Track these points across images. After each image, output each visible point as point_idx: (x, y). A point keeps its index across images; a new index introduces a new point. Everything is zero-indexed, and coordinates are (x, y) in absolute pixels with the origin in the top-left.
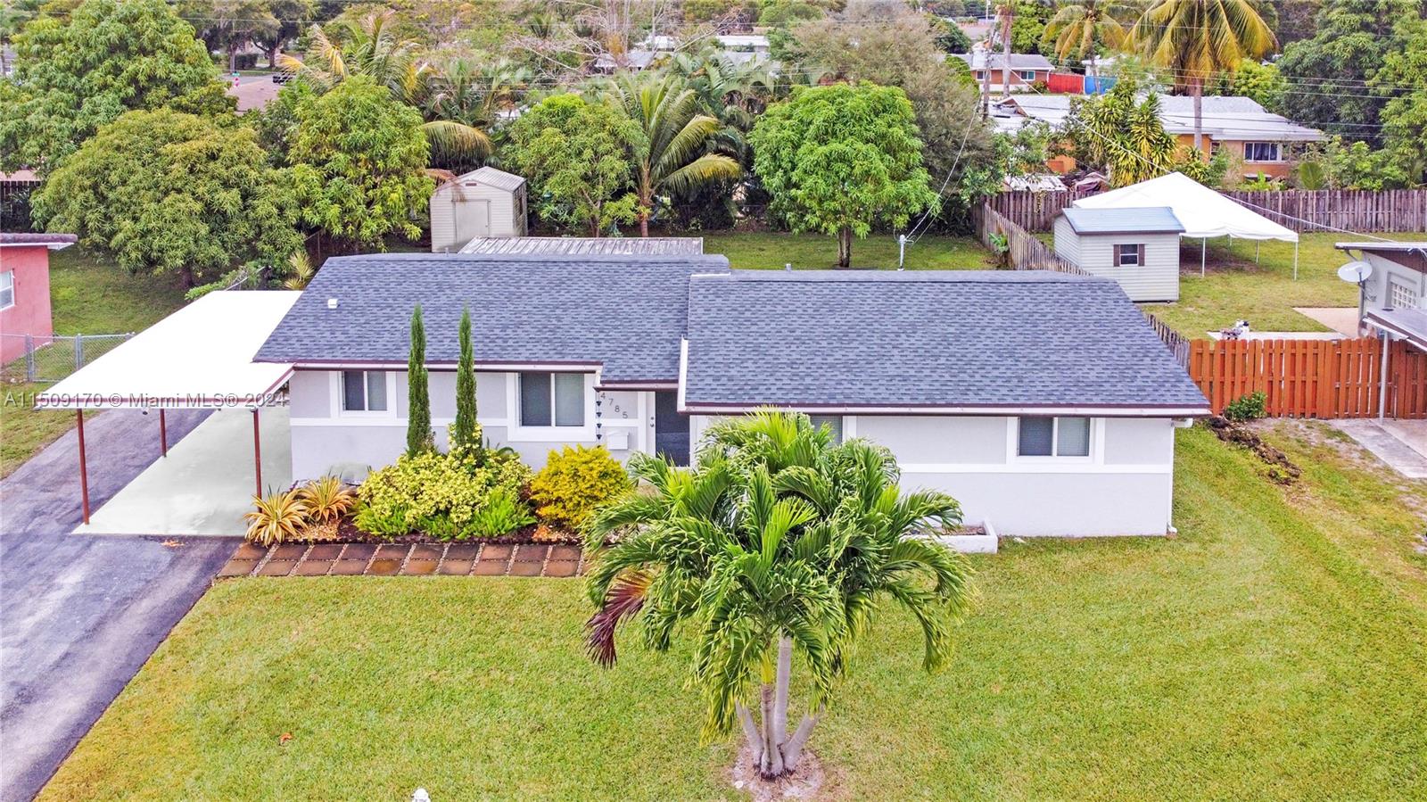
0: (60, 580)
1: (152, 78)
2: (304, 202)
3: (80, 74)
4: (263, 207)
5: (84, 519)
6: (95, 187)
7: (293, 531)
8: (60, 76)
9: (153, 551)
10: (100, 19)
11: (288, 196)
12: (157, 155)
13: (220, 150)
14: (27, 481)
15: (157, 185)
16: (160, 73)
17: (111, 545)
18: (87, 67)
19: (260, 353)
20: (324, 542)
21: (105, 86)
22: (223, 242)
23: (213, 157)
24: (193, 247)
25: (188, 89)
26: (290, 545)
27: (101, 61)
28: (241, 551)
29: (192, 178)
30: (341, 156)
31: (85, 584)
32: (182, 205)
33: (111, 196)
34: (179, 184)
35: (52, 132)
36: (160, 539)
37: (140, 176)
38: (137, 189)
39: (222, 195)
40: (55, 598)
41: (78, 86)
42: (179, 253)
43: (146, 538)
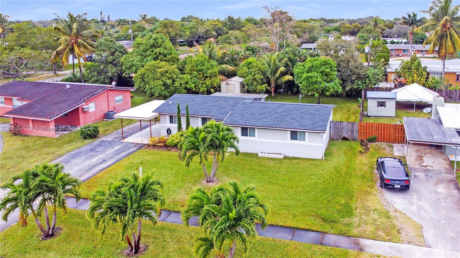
0: (116, 147)
1: (160, 53)
2: (187, 83)
3: (145, 52)
4: (177, 84)
5: (123, 139)
6: (142, 78)
7: (155, 143)
8: (141, 52)
9: (131, 145)
10: (149, 39)
11: (183, 82)
12: (155, 71)
13: (168, 71)
14: (117, 133)
15: (154, 78)
16: (161, 52)
17: (125, 143)
18: (147, 50)
19: (154, 111)
20: (160, 146)
21: (150, 55)
22: (168, 91)
23: (167, 72)
24: (160, 92)
25: (167, 56)
26: (154, 146)
27: (149, 49)
28: (146, 146)
29: (162, 77)
30: (195, 72)
31: (119, 148)
32: (158, 83)
33: (145, 80)
34: (159, 78)
35: (138, 65)
36: (134, 143)
37: (151, 76)
38: (150, 79)
39: (168, 81)
40: (114, 150)
41: (145, 55)
42: (157, 93)
43: (132, 143)
